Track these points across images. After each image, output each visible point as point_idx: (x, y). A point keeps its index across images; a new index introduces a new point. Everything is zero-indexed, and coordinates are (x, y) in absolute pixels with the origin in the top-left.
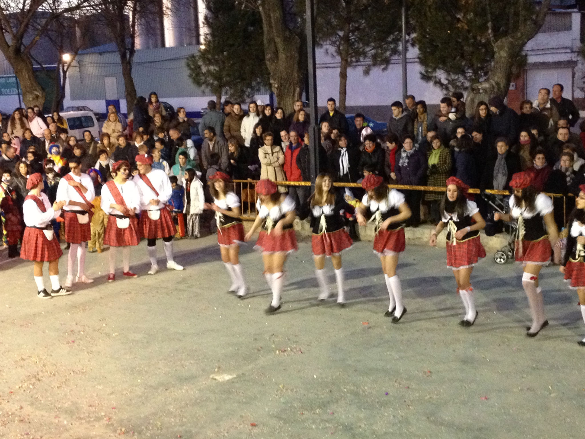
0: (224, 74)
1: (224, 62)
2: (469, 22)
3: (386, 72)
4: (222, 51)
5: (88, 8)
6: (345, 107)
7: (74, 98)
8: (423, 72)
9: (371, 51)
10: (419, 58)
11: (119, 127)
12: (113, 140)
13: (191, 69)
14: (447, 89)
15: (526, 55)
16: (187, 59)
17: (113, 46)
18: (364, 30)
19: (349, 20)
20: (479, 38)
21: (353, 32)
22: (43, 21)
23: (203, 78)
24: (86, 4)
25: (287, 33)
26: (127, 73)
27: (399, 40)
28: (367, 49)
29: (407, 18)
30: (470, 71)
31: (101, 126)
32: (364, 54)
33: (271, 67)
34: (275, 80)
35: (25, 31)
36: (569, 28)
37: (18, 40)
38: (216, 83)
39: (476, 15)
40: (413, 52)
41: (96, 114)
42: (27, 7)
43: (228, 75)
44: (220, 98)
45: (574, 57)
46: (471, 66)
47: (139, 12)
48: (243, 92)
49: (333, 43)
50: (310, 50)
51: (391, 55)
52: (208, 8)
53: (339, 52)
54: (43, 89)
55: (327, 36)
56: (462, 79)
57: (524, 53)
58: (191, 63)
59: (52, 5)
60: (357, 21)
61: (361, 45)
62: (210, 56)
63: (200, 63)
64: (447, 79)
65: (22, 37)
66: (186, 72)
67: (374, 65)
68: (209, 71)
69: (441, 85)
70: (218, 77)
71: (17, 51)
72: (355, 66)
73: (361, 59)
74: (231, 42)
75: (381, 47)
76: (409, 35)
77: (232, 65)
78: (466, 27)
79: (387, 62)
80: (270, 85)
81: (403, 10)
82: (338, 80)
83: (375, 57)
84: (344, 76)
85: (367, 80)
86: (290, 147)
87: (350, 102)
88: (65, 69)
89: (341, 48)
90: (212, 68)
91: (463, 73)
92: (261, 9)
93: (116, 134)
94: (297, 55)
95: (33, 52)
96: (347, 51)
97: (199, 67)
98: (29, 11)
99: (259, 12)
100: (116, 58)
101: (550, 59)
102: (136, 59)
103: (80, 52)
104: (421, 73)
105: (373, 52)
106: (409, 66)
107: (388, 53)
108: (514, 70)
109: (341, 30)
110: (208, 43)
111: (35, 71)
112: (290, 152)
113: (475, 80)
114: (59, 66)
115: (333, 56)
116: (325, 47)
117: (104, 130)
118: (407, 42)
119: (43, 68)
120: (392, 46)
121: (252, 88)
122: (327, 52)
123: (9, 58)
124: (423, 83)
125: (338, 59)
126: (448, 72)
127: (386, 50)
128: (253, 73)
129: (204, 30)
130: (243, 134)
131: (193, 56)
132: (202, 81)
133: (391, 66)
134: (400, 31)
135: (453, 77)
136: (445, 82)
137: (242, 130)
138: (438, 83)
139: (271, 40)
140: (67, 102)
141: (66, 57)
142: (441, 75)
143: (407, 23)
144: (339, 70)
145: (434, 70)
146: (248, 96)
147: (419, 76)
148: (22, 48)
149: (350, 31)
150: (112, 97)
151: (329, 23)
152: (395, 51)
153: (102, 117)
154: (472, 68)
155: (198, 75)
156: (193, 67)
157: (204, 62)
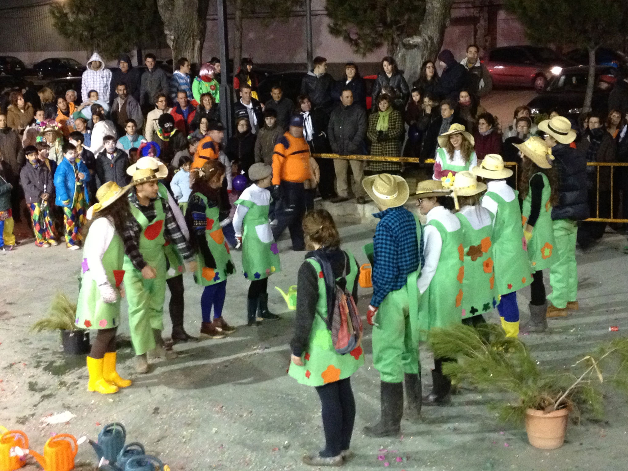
0: (96, 22)
1: (95, 10)
3: (287, 26)
8: (332, 25)
10: (326, 10)
13: (55, 17)
14: (357, 44)
16: (51, 5)
23: (70, 28)
33: (164, 15)
34: (170, 30)
38: (86, 34)
40: (320, 3)
51: (292, 6)
58: (54, 10)
63: (66, 10)
64: (357, 34)
67: (273, 17)
68: (77, 21)
69: (351, 40)
73: (258, 10)
79: (287, 14)
84: (239, 28)
90: (81, 16)
91: (374, 27)
97: (66, 15)
104: (329, 26)
106: (314, 20)
107: (289, 3)
124: (332, 38)
126: (359, 26)
131: (57, 3)
132: (69, 32)
135: (364, 31)
136: (355, 37)
138: (348, 39)
142: (351, 29)
145: (344, 22)
147: (327, 30)
154: (383, 21)
155: (64, 24)
156: (57, 15)
157: (71, 9)
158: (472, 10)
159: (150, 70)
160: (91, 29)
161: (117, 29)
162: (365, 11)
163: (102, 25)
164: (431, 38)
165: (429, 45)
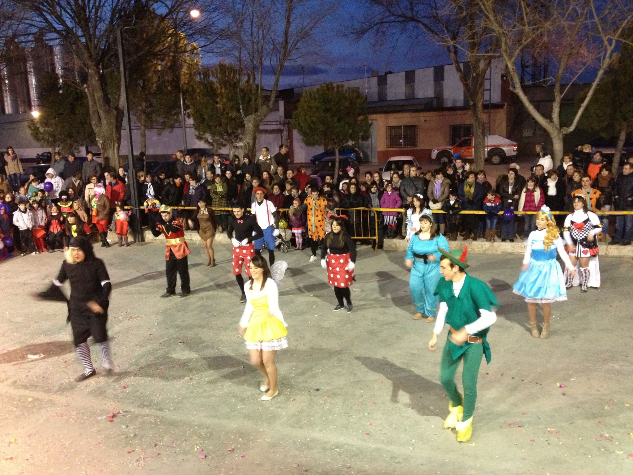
0: (57, 132)
1: (56, 125)
2: (224, 104)
3: (172, 133)
4: (55, 118)
9: (160, 119)
10: (194, 125)
14: (212, 145)
25: (107, 107)
27: (179, 113)
29: (184, 100)
30: (225, 134)
32: (156, 121)
33: (96, 129)
34: (100, 138)
36: (278, 109)
38: (51, 139)
40: (190, 121)
45: (282, 127)
48: (72, 146)
49: (135, 114)
51: (175, 123)
53: (139, 119)
56: (221, 140)
58: (31, 125)
61: (154, 116)
63: (38, 125)
64: (212, 139)
66: (29, 132)
67: (164, 129)
68: (45, 131)
69: (209, 143)
70: (52, 135)
72: (151, 129)
73: (155, 125)
74: (61, 111)
75: (167, 117)
76: (186, 110)
77: (62, 127)
78: (222, 107)
79: (172, 127)
81: (181, 95)
83: (164, 124)
84: (144, 135)
85: (159, 139)
87: (149, 152)
89: (141, 117)
90: (48, 129)
91: (221, 136)
96: (145, 119)
97: (38, 128)
99: (85, 92)
101: (268, 128)
104: (196, 135)
106: (187, 130)
109: (140, 105)
115: (135, 122)
118: (185, 115)
120: (175, 117)
125: (139, 124)
126: (213, 134)
127: (171, 120)
132: (40, 138)
133: (174, 129)
134: (180, 108)
135: (216, 138)
136: (211, 141)
138: (207, 141)
139: (95, 111)
142: (208, 136)
144: (140, 131)
145: (204, 133)
152: (177, 120)
154: (227, 132)
155: (37, 134)
156: (33, 128)
157: (41, 124)
158: (279, 126)
159: (89, 160)
160: (54, 136)
161: (70, 136)
162: (216, 127)
163: (60, 134)
164: (248, 143)
165: (247, 147)
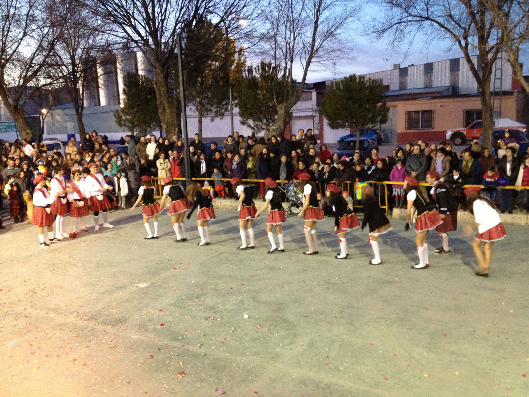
0: (135, 120)
1: (135, 114)
2: (264, 95)
3: (222, 120)
4: (134, 108)
5: (57, 84)
6: (201, 138)
7: (49, 133)
8: (242, 120)
9: (214, 109)
10: (239, 113)
11: (75, 149)
12: (73, 157)
13: (116, 117)
15: (292, 113)
16: (114, 112)
17: (71, 105)
18: (210, 98)
19: (202, 93)
20: (269, 104)
21: (204, 99)
22: (30, 92)
23: (123, 122)
24: (55, 82)
25: (170, 99)
26: (80, 120)
27: (228, 104)
28: (212, 108)
29: (232, 93)
30: (265, 120)
31: (65, 149)
32: (211, 111)
33: (161, 117)
34: (164, 124)
35: (20, 96)
36: (311, 99)
37: (16, 102)
38: (130, 125)
39: (267, 91)
40: (236, 110)
41: (62, 142)
42: (21, 84)
43: (137, 121)
44: (133, 133)
45: (314, 114)
46: (265, 118)
47: (85, 86)
48: (146, 130)
49: (194, 105)
50: (183, 108)
51: (225, 111)
52: (125, 85)
53: (197, 109)
54: (31, 129)
55: (190, 101)
56: (261, 124)
57: (291, 111)
58: (116, 114)
59: (35, 82)
60: (206, 94)
61: (209, 106)
62: (127, 111)
63: (121, 114)
64: (254, 124)
65: (18, 100)
66: (114, 119)
67: (216, 116)
68: (126, 119)
70: (131, 122)
71: (16, 108)
72: (206, 117)
73: (209, 113)
74: (138, 103)
75: (219, 107)
76: (233, 101)
77: (139, 115)
78: (262, 98)
79: (222, 115)
80: (161, 127)
81: (230, 89)
82: (197, 124)
83: (216, 112)
84: (200, 122)
85: (212, 124)
86: (174, 159)
87: (204, 135)
88: (44, 117)
89: (198, 107)
90: (128, 117)
91: (261, 121)
92: (155, 86)
93: (74, 153)
94: (175, 110)
95: (25, 108)
96: (201, 109)
97: (121, 117)
98: (22, 86)
99: (154, 88)
100: (73, 111)
101: (302, 114)
102: (84, 112)
103: (52, 108)
105: (215, 109)
106: (234, 117)
107: (223, 110)
108: (287, 120)
109: (198, 98)
110: (125, 104)
111: (26, 119)
112: (173, 162)
113: (268, 125)
114: (40, 117)
115: (194, 112)
116: (190, 107)
117: (67, 151)
118: (233, 105)
119: (31, 117)
120: (225, 107)
121: (151, 128)
122: (191, 109)
123: (11, 112)
124: (241, 126)
125: (197, 113)
126: (254, 120)
127: (222, 109)
128: (151, 120)
129: (122, 97)
130: (148, 152)
131: (117, 111)
132: (122, 124)
133: (224, 117)
134: (229, 98)
135: (257, 123)
136: (253, 126)
137: (147, 150)
139: (161, 103)
140: (45, 136)
141: (44, 111)
142: (251, 122)
143: (232, 95)
144: (197, 119)
145: (247, 119)
146: (149, 132)
147: (239, 122)
148: (19, 106)
149: (203, 99)
150: (71, 133)
151: (191, 94)
152: (226, 110)
153: (65, 144)
155: (120, 121)
157: (124, 114)
158: (312, 113)
161: (145, 122)
162: (257, 114)
164: (280, 127)
165: (279, 130)
